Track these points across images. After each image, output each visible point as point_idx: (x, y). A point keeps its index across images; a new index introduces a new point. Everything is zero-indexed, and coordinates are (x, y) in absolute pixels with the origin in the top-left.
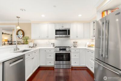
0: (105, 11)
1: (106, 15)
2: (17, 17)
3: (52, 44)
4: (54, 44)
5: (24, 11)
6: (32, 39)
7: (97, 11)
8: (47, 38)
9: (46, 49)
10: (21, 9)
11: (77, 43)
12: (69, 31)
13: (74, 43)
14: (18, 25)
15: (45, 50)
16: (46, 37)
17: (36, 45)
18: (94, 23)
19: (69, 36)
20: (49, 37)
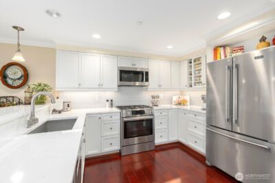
0: (221, 47)
1: (223, 57)
2: (15, 27)
3: (108, 101)
4: (112, 101)
5: (55, 16)
6: (56, 89)
7: (208, 46)
8: (100, 87)
9: (101, 114)
10: (48, 12)
11: (158, 97)
12: (147, 73)
13: (153, 97)
14: (19, 50)
15: (99, 116)
16: (98, 87)
17: (68, 106)
18: (191, 63)
19: (147, 83)
20: (104, 87)
